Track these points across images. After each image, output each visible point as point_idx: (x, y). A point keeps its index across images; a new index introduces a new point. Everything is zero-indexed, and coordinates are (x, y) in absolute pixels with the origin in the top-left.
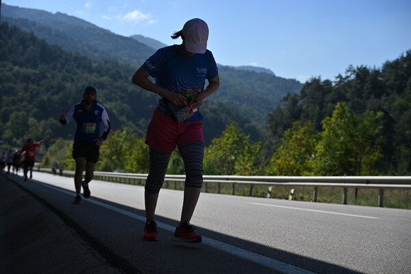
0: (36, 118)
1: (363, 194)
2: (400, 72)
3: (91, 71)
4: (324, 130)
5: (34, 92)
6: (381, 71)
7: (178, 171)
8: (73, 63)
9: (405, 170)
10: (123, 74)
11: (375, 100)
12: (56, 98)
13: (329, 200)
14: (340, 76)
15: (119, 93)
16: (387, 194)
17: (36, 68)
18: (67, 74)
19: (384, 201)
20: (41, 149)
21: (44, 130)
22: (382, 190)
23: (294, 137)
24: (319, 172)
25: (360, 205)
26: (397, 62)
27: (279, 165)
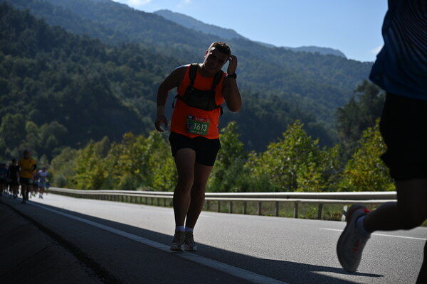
0: (35, 122)
3: (104, 59)
5: (32, 88)
7: (222, 187)
8: (80, 49)
10: (146, 61)
12: (60, 95)
15: (142, 87)
17: (33, 58)
18: (72, 63)
20: (43, 162)
21: (46, 137)
23: (375, 139)
27: (355, 177)
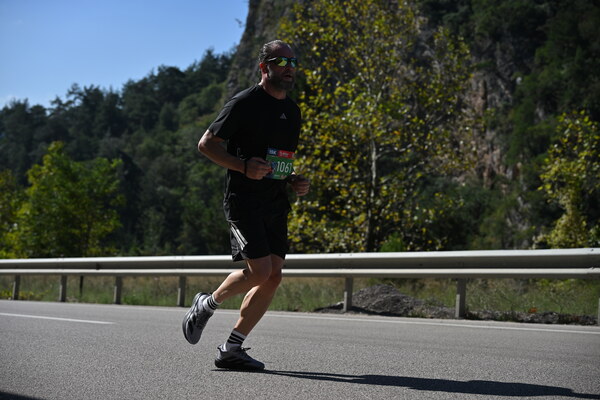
1: (92, 285)
2: (149, 98)
4: (31, 185)
6: (121, 96)
9: (155, 246)
11: (112, 139)
13: (37, 296)
14: (58, 101)
16: (128, 284)
19: (123, 294)
22: (119, 277)
24: (22, 251)
25: (87, 302)
26: (144, 83)
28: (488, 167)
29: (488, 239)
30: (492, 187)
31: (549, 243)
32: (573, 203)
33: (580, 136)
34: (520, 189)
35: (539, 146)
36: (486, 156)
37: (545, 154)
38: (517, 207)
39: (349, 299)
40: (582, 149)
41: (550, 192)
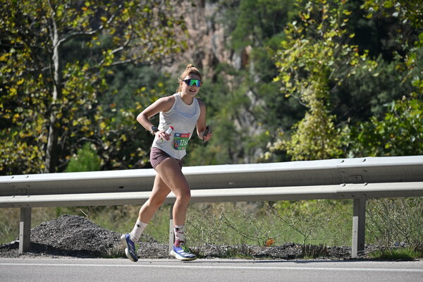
28: (208, 52)
29: (211, 148)
30: (215, 79)
31: (288, 152)
32: (318, 99)
33: (325, 11)
34: (250, 80)
35: (273, 25)
36: (205, 37)
37: (281, 35)
38: (247, 106)
39: (26, 236)
40: (328, 27)
41: (289, 85)
